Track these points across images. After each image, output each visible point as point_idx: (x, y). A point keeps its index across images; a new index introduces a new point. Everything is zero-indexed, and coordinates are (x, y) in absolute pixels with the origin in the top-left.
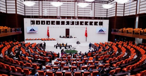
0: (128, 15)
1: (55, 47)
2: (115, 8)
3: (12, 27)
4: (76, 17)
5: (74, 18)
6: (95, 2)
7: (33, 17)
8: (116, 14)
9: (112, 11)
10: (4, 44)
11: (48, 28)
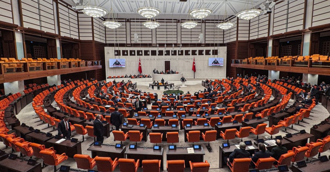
0: (255, 38)
1: (151, 86)
2: (236, 29)
3: (86, 60)
4: (179, 44)
5: (176, 45)
6: (206, 21)
7: (117, 45)
8: (237, 37)
9: (231, 34)
10: (76, 84)
11: (140, 61)
